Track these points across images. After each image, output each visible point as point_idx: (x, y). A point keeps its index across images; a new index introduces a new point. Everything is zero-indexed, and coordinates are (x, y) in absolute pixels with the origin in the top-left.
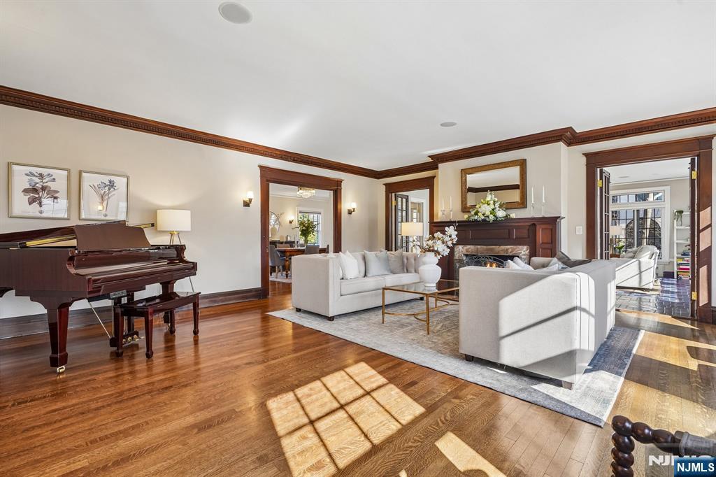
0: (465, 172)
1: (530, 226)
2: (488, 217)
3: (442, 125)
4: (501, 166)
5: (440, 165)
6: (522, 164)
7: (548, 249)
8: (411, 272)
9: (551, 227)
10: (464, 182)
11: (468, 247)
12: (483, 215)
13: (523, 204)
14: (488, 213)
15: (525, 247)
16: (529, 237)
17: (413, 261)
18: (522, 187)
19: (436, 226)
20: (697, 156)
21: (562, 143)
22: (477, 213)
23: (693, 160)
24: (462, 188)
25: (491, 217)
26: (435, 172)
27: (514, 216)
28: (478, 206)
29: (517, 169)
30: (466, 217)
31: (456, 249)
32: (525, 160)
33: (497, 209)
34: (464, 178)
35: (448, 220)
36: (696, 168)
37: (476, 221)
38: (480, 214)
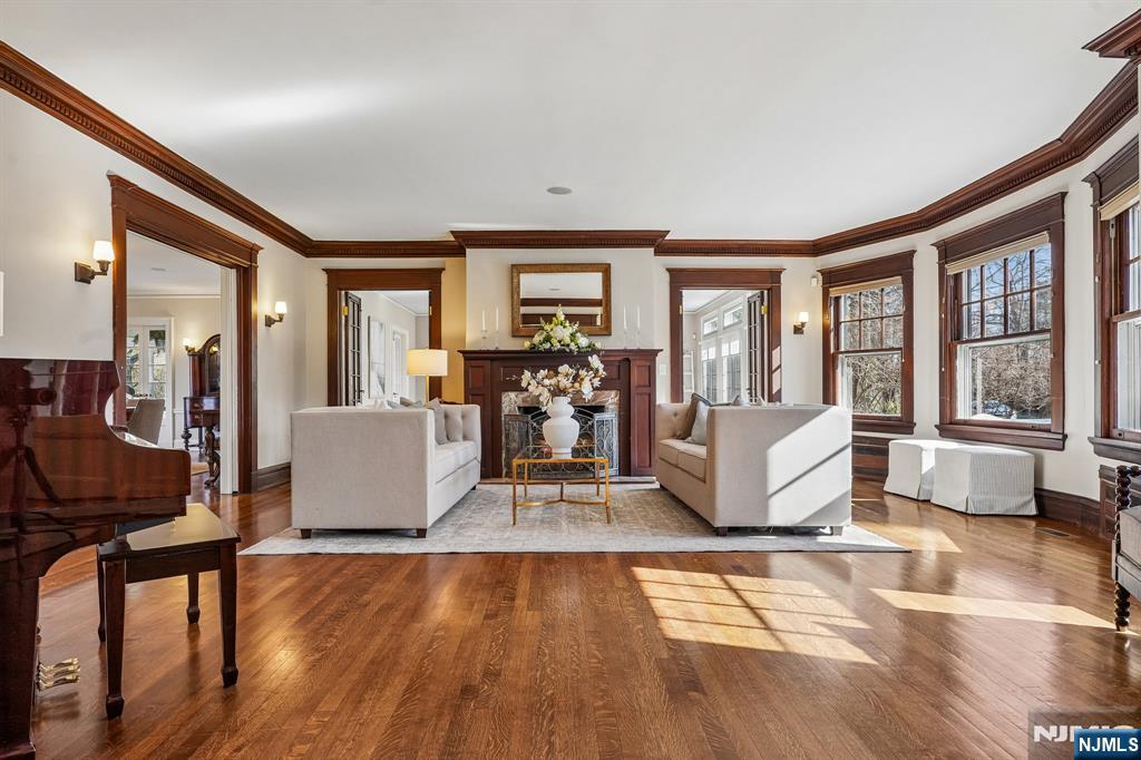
0: (517, 269)
1: (620, 361)
2: (568, 345)
3: (549, 190)
4: (574, 269)
5: (469, 251)
6: (606, 270)
7: (645, 394)
8: (456, 441)
9: (648, 364)
10: (514, 288)
12: (560, 342)
13: (607, 330)
14: (567, 340)
15: (613, 393)
16: (619, 378)
17: (459, 419)
18: (605, 302)
19: (473, 358)
20: (769, 290)
21: (652, 249)
22: (548, 339)
23: (762, 293)
24: (512, 297)
25: (573, 346)
26: (445, 262)
27: (598, 345)
28: (547, 327)
29: (599, 276)
30: (527, 344)
31: (503, 399)
32: (609, 265)
33: (579, 334)
34: (515, 280)
35: (492, 348)
36: (766, 303)
37: (549, 351)
38: (554, 341)
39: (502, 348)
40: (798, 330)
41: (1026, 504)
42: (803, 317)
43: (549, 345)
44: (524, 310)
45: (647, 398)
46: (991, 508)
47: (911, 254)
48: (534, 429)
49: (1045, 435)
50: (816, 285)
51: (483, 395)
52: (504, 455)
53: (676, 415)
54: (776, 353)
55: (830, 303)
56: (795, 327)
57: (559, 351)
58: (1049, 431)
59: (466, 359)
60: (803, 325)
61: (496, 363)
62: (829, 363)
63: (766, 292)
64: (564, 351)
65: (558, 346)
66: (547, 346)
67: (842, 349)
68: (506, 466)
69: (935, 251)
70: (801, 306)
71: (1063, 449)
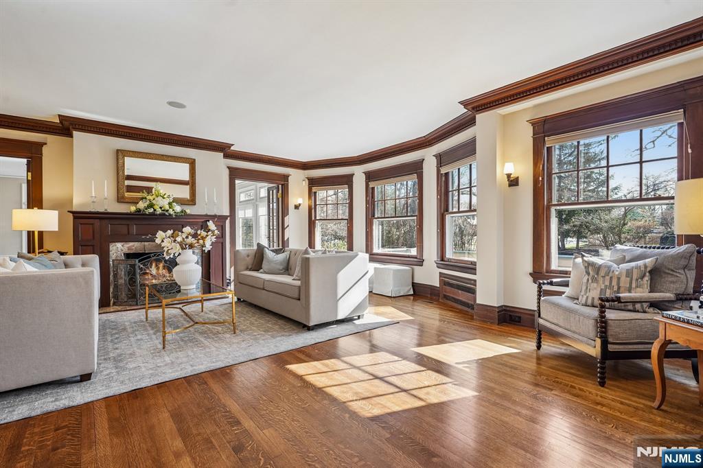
0: (122, 153)
1: (203, 222)
2: (167, 211)
5: (75, 133)
6: (192, 163)
9: (222, 224)
10: (119, 168)
11: (131, 244)
12: (161, 208)
13: (192, 201)
14: (167, 207)
18: (192, 183)
19: (81, 218)
20: (282, 185)
21: (222, 154)
22: (151, 206)
23: (278, 186)
24: (118, 174)
25: (171, 211)
26: (46, 138)
27: (188, 211)
28: (149, 197)
29: (186, 166)
30: (133, 209)
31: (111, 249)
32: (195, 160)
33: (174, 204)
34: (121, 161)
35: (102, 210)
36: (280, 192)
37: (153, 214)
38: (157, 208)
39: (109, 211)
40: (297, 207)
41: (410, 290)
42: (300, 201)
43: (152, 210)
44: (127, 183)
45: (221, 245)
46: (399, 293)
47: (352, 175)
48: (141, 269)
49: (415, 260)
50: (305, 184)
51: (93, 246)
52: (111, 290)
53: (248, 256)
54: (286, 219)
55: (312, 194)
56: (295, 206)
57: (160, 215)
58: (416, 258)
59: (75, 218)
60: (300, 205)
61: (104, 222)
62: (311, 225)
63: (280, 186)
64: (164, 214)
65: (159, 211)
66: (151, 210)
67: (317, 218)
68: (114, 297)
69: (364, 176)
70: (298, 195)
71: (422, 265)
